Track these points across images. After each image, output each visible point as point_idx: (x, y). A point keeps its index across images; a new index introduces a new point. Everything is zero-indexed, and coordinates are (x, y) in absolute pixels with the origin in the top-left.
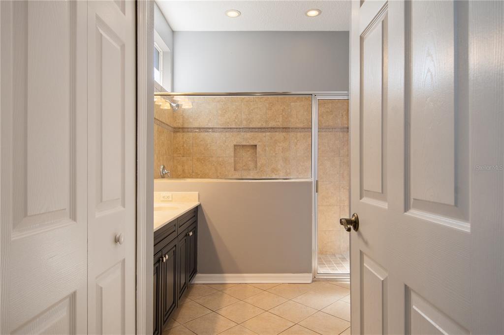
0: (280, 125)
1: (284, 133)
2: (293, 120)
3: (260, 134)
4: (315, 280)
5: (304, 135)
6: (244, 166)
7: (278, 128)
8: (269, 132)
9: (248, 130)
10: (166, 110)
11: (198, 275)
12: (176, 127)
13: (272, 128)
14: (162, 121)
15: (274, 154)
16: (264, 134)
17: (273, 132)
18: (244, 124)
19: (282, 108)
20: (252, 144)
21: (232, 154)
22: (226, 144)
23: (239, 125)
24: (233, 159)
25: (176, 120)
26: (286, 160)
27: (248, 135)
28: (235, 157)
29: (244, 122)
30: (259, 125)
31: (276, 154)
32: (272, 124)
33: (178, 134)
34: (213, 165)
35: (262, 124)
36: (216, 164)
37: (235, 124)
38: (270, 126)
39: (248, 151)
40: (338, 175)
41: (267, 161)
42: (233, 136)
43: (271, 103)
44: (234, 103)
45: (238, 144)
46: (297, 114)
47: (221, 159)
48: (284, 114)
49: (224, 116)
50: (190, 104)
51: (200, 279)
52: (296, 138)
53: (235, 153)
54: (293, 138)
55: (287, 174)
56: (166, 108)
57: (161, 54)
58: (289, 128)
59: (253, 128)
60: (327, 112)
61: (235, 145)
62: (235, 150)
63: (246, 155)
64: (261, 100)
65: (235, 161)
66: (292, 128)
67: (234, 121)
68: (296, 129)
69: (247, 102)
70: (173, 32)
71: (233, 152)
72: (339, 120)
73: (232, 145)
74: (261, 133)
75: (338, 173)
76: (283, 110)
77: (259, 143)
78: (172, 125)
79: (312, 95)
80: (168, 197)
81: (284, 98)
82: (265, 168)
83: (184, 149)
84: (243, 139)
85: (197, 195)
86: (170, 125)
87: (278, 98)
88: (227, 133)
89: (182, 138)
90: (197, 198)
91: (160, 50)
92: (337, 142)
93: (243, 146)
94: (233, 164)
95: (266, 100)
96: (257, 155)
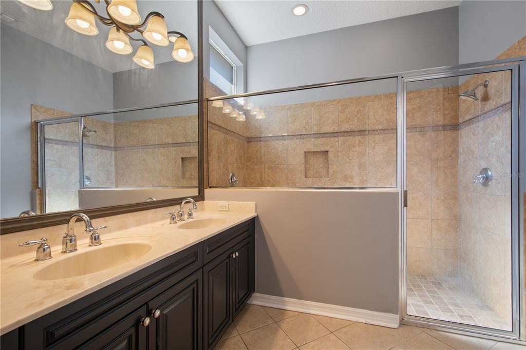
0: (354, 128)
1: (359, 137)
2: (370, 122)
3: (332, 139)
4: (403, 323)
5: (383, 138)
6: (316, 173)
7: (352, 132)
8: (342, 136)
9: (319, 135)
11: (256, 294)
12: (250, 137)
13: (345, 132)
14: (232, 130)
15: (348, 160)
16: (337, 139)
17: (347, 136)
18: (315, 129)
19: (357, 109)
20: (324, 150)
21: (303, 161)
22: (296, 151)
23: (310, 131)
24: (303, 166)
25: (249, 131)
26: (361, 166)
27: (320, 141)
28: (305, 164)
29: (315, 128)
30: (331, 130)
31: (350, 160)
32: (345, 127)
33: (251, 144)
34: (284, 172)
35: (334, 129)
36: (286, 172)
37: (306, 130)
38: (343, 130)
39: (320, 158)
40: (429, 183)
41: (340, 168)
42: (303, 143)
43: (344, 105)
44: (304, 109)
45: (308, 151)
46: (374, 115)
47: (291, 166)
48: (359, 115)
49: (294, 123)
50: (263, 114)
51: (258, 300)
52: (374, 141)
53: (305, 160)
54: (371, 142)
55: (363, 182)
56: (241, 119)
57: (235, 69)
58: (366, 131)
59: (324, 133)
60: (414, 109)
61: (305, 152)
62: (305, 157)
63: (317, 162)
64: (333, 103)
65: (305, 168)
66: (369, 131)
67: (305, 127)
68: (373, 131)
69: (317, 106)
70: (246, 47)
72: (429, 117)
73: (303, 152)
75: (428, 180)
76: (358, 112)
77: (331, 149)
78: (245, 135)
79: (397, 77)
80: (225, 207)
81: (360, 98)
82: (338, 175)
83: (257, 157)
84: (314, 145)
85: (254, 206)
86: (242, 135)
87: (352, 99)
88: (298, 141)
89: (255, 147)
90: (254, 208)
91: (234, 65)
92: (427, 144)
93: (314, 152)
94: (304, 171)
95: (338, 102)
96: (329, 162)
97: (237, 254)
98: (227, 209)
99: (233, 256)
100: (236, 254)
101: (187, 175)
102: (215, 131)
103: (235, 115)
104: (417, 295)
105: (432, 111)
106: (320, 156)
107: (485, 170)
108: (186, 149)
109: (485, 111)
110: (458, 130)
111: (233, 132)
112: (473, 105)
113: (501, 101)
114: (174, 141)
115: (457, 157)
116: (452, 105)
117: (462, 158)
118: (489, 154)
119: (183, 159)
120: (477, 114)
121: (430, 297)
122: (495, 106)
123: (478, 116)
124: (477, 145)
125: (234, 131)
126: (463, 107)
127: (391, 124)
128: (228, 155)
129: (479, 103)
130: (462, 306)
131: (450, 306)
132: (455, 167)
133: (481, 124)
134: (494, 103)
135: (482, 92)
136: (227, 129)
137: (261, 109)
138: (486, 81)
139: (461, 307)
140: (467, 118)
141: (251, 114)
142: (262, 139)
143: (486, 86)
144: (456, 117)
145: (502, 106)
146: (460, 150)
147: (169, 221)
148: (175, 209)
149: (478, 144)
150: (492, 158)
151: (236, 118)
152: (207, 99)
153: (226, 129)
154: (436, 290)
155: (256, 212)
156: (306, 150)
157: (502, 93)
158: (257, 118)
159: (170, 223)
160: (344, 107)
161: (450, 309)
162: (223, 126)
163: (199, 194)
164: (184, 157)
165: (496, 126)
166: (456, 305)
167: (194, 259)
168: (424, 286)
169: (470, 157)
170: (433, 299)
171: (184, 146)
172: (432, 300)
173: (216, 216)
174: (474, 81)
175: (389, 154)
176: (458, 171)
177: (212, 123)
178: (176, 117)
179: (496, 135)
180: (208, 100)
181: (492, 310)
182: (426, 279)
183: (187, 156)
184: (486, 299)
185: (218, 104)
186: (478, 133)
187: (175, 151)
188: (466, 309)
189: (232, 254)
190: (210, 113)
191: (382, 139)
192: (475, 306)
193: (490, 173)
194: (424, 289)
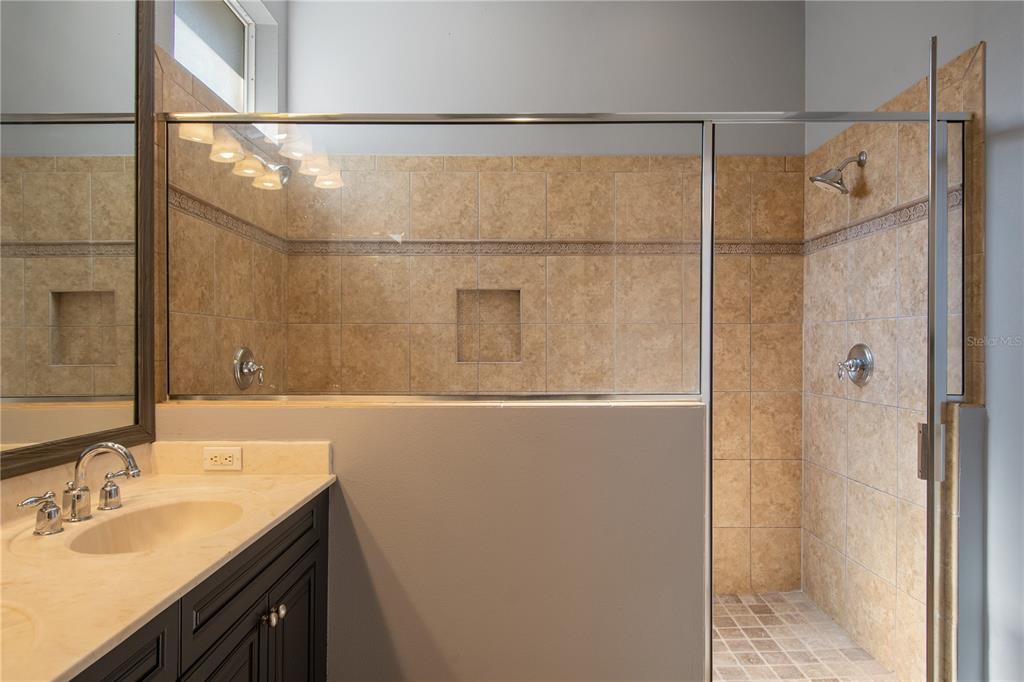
0: (585, 233)
1: (596, 258)
2: (620, 222)
3: (530, 261)
5: (652, 264)
6: (486, 348)
7: (577, 243)
8: (555, 253)
9: (496, 247)
10: (265, 191)
12: (295, 238)
13: (561, 243)
14: (242, 217)
15: (568, 316)
16: (541, 260)
17: (567, 254)
18: (486, 231)
19: (590, 187)
20: (507, 286)
21: (452, 316)
22: (435, 287)
23: (471, 235)
24: (453, 328)
25: (294, 221)
26: (601, 332)
27: (496, 263)
28: (459, 323)
29: (487, 227)
30: (526, 236)
31: (574, 315)
32: (563, 231)
33: (302, 260)
34: (400, 346)
35: (535, 233)
36: (406, 344)
37: (461, 231)
38: (557, 237)
39: (497, 307)
40: (745, 374)
41: (550, 334)
42: (453, 265)
43: (559, 174)
44: (458, 174)
45: (467, 287)
46: (631, 206)
47: (420, 329)
48: (594, 203)
49: (430, 210)
50: (338, 174)
52: (630, 271)
53: (458, 313)
54: (622, 272)
56: (269, 185)
57: (251, 32)
58: (610, 243)
59: (509, 243)
61: (459, 292)
62: (459, 303)
63: (490, 318)
64: (532, 165)
65: (459, 336)
66: (617, 244)
67: (458, 223)
68: (625, 247)
69: (492, 169)
71: (454, 311)
72: (747, 221)
73: (452, 291)
74: (532, 258)
75: (744, 369)
76: (592, 194)
77: (526, 285)
78: (281, 234)
79: (702, 122)
80: (229, 458)
81: (597, 159)
82: (543, 354)
83: (317, 300)
84: (483, 273)
85: (326, 452)
86: (273, 232)
87: (578, 158)
88: (437, 258)
89: (313, 271)
90: (327, 461)
91: (246, 19)
92: (742, 283)
93: (483, 292)
94: (455, 345)
95: (547, 165)
96: (523, 319)
97: (283, 612)
98: (237, 465)
99: (269, 621)
100: (277, 612)
101: (76, 350)
102: (191, 219)
103: (249, 172)
104: (727, 645)
105: (753, 206)
106: (497, 303)
107: (860, 349)
108: (71, 264)
109: (859, 220)
110: (802, 255)
111: (247, 224)
112: (834, 201)
113: (892, 200)
114: (28, 237)
115: (800, 315)
116: (792, 197)
117: (810, 318)
118: (867, 315)
119: (59, 297)
120: (842, 224)
121: (752, 645)
122: (879, 209)
123: (845, 229)
124: (841, 292)
125: (250, 220)
126: (813, 203)
127: (667, 230)
128: (232, 292)
129: (848, 201)
130: (818, 658)
131: (793, 661)
132: (796, 339)
133: (851, 247)
134: (878, 204)
135: (854, 176)
136: (228, 215)
137: (331, 159)
138: (862, 153)
139: (816, 660)
140: (822, 230)
141: (303, 171)
142: (332, 248)
143: (861, 164)
144: (800, 225)
145: (895, 211)
146: (807, 301)
147: (30, 523)
148: (53, 481)
149: (845, 291)
150: (873, 323)
151: (251, 179)
152: (166, 114)
153: (224, 212)
154: (763, 626)
155: (332, 471)
156: (461, 286)
157: (893, 184)
158: (318, 185)
159: (37, 533)
160: (560, 177)
161: (796, 668)
162: (216, 204)
163: (137, 421)
164: (63, 288)
165: (881, 254)
166: (805, 657)
167: (152, 662)
168: (738, 619)
169: (829, 318)
170: (759, 649)
171: (64, 255)
172: (758, 653)
173: (201, 490)
174: (837, 150)
175: (663, 304)
176: (801, 349)
177: (182, 193)
178: (33, 159)
179: (882, 273)
180: (170, 121)
181: (871, 657)
182: (739, 601)
183: (75, 289)
184: (858, 633)
185: (199, 134)
186: (845, 266)
187: (27, 268)
188: (824, 664)
189: (269, 613)
190: (177, 160)
191: (648, 265)
192: (840, 653)
193: (868, 356)
194: (739, 627)
